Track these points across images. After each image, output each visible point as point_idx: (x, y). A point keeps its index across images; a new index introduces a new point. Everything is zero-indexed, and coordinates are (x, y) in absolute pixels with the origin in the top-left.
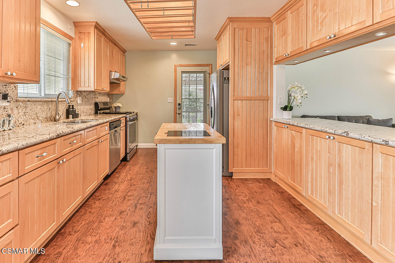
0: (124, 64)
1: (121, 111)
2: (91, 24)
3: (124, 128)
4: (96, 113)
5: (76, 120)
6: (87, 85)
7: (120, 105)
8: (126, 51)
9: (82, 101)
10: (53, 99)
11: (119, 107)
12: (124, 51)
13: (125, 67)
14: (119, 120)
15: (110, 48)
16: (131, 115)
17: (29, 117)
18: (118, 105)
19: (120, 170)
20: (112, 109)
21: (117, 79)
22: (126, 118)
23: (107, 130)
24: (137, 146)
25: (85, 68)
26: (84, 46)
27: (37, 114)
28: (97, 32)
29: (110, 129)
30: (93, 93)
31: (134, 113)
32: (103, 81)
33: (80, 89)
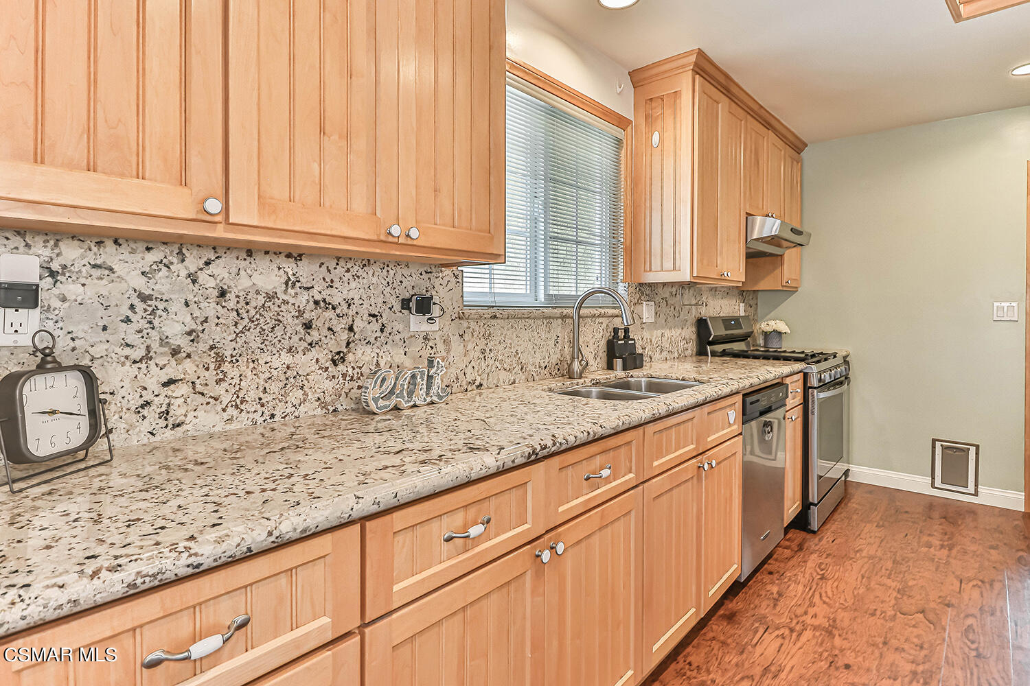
0: (797, 191)
1: (787, 346)
2: (681, 62)
3: (796, 414)
4: (701, 352)
5: (632, 376)
6: (668, 265)
7: (782, 327)
8: (806, 145)
9: (656, 313)
10: (565, 311)
11: (780, 334)
12: (797, 146)
13: (802, 198)
14: (779, 384)
15: (749, 138)
16: (824, 365)
17: (497, 363)
18: (775, 327)
19: (782, 565)
20: (755, 340)
21: (774, 240)
22: (806, 376)
23: (732, 422)
24: (846, 473)
25: (662, 210)
26: (662, 141)
27: (518, 356)
28: (701, 86)
29: (746, 417)
30: (692, 289)
31: (835, 357)
32: (722, 247)
33: (651, 278)
